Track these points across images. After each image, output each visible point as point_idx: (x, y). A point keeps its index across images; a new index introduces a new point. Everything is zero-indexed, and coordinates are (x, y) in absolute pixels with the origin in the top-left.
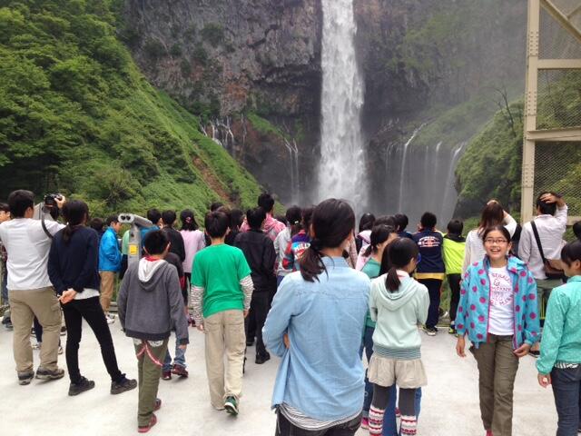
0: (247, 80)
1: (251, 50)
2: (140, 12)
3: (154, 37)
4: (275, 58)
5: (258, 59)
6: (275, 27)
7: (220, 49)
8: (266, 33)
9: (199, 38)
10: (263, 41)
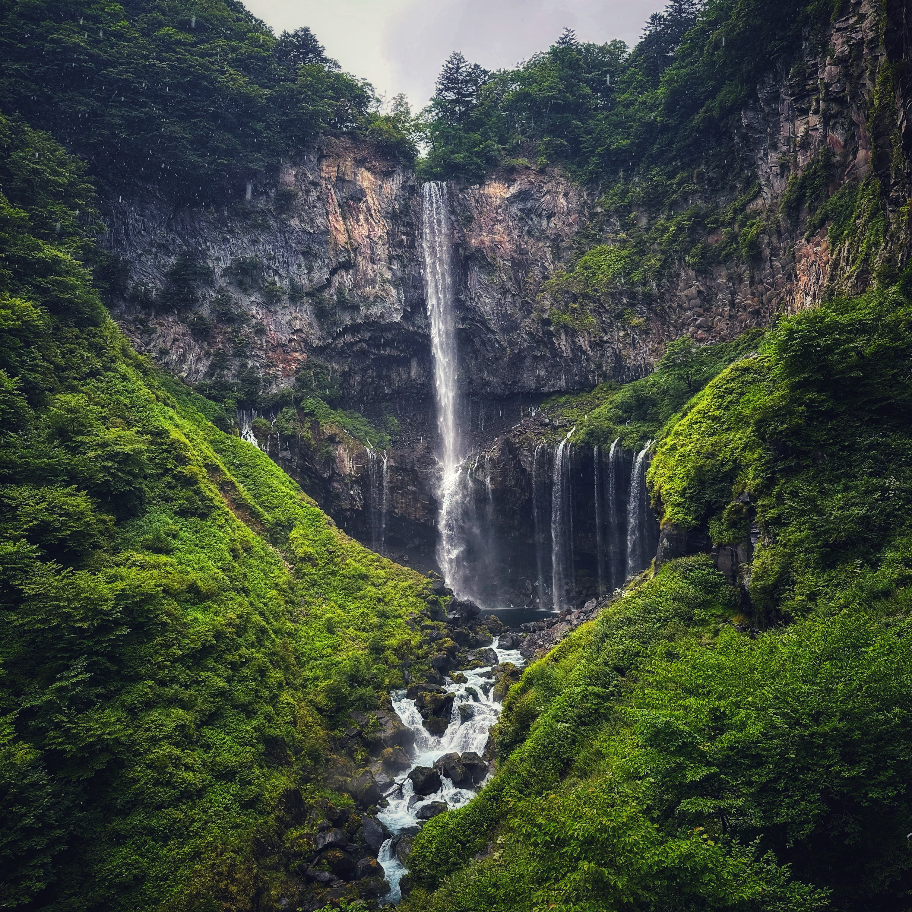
6: (346, 266)
7: (255, 297)
9: (222, 281)
10: (328, 285)
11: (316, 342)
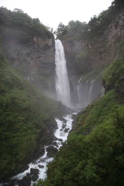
0: (36, 66)
1: (38, 59)
2: (9, 50)
3: (12, 55)
4: (44, 61)
5: (39, 61)
6: (44, 53)
7: (29, 58)
8: (42, 55)
9: (24, 56)
10: (41, 57)
11: (39, 66)
